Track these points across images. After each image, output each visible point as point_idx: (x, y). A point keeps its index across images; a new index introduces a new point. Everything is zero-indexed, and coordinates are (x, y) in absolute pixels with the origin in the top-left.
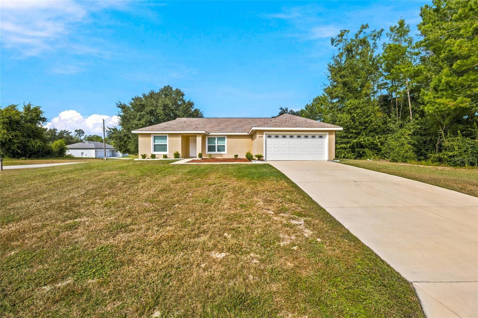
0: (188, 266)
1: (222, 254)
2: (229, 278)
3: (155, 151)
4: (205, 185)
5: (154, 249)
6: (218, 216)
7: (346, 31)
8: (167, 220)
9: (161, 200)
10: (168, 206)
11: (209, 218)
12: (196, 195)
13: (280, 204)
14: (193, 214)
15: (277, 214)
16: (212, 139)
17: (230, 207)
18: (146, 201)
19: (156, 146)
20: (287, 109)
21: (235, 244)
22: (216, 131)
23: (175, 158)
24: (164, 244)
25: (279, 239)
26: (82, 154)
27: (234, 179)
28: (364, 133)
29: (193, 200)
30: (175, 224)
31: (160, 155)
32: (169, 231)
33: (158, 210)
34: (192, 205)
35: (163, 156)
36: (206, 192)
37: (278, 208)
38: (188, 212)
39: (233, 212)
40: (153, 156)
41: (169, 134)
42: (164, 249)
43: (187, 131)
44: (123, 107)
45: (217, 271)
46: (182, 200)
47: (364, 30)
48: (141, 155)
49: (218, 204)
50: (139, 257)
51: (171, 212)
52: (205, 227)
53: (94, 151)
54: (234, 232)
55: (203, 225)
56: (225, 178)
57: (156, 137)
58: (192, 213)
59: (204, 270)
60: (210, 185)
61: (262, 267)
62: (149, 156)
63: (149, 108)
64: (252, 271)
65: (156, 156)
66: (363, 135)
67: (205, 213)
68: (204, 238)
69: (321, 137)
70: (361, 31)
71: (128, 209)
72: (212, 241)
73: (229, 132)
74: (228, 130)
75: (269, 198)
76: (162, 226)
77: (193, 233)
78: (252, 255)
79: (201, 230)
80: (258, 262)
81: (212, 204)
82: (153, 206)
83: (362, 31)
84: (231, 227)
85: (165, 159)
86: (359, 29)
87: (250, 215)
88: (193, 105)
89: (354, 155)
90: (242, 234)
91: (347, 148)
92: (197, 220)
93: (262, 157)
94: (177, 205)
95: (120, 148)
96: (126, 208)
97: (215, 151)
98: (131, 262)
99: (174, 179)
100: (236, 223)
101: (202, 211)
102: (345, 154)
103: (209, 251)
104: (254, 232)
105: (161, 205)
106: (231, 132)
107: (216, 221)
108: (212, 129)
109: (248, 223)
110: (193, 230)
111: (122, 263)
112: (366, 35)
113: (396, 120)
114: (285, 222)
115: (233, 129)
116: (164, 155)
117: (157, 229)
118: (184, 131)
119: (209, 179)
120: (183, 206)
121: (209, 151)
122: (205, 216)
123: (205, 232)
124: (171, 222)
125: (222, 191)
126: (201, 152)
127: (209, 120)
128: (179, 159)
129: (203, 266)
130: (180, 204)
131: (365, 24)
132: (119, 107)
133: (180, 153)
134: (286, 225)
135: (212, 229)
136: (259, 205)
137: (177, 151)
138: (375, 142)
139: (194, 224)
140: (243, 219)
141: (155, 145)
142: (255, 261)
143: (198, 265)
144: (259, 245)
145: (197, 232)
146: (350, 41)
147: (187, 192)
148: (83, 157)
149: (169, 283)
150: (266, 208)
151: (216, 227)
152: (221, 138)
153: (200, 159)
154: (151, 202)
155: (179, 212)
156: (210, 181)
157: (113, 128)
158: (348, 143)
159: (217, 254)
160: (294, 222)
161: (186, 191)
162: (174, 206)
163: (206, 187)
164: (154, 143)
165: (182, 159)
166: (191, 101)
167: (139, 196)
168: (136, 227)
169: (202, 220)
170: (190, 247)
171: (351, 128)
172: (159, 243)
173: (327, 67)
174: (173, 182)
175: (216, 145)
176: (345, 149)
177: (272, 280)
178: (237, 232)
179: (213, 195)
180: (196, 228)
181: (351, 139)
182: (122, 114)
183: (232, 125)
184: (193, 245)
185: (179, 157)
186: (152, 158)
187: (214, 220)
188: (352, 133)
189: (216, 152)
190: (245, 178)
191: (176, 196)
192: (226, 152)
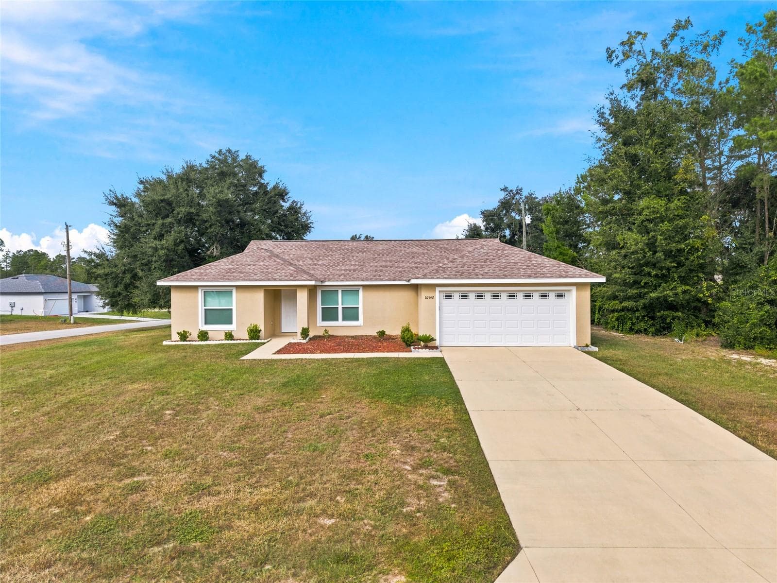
0: (293, 531)
1: (332, 520)
2: (337, 542)
3: (206, 323)
4: (313, 416)
5: (252, 515)
6: (331, 473)
7: (639, 33)
8: (260, 479)
9: (246, 446)
10: (257, 456)
11: (318, 475)
12: (298, 436)
13: (426, 454)
14: (296, 469)
15: (414, 469)
16: (329, 293)
17: (349, 458)
18: (223, 448)
19: (208, 312)
20: (521, 190)
21: (349, 509)
22: (340, 276)
23: (252, 338)
24: (262, 509)
25: (403, 504)
26: (13, 306)
27: (366, 401)
28: (676, 276)
29: (294, 447)
30: (272, 484)
31: (217, 331)
32: (266, 494)
33: (245, 463)
34: (294, 454)
35: (224, 334)
36: (315, 431)
37: (420, 460)
38: (288, 466)
39: (352, 467)
40: (204, 336)
41: (237, 287)
42: (263, 514)
43: (275, 280)
44: (121, 204)
45: (323, 536)
46: (278, 447)
47: (681, 33)
48: (178, 333)
49: (333, 454)
50: (238, 523)
51: (264, 467)
52: (312, 488)
53: (41, 298)
54: (348, 495)
55: (311, 485)
56: (350, 400)
57: (208, 292)
58: (294, 468)
59: (311, 535)
60: (321, 417)
61: (373, 533)
62: (195, 334)
63: (183, 210)
64: (362, 536)
65: (210, 335)
66: (673, 280)
67: (313, 468)
68: (311, 502)
69: (560, 296)
70: (673, 36)
71: (201, 462)
72: (321, 506)
73: (367, 279)
74: (364, 275)
75: (413, 443)
76: (255, 487)
77: (297, 496)
78: (366, 521)
79: (307, 492)
80: (370, 528)
81: (324, 453)
82: (236, 458)
83: (676, 35)
84: (347, 489)
85: (230, 342)
86: (670, 30)
87: (376, 472)
88: (287, 194)
89: (653, 325)
90: (358, 498)
91: (638, 310)
92: (301, 478)
93: (433, 340)
94: (271, 456)
95: (114, 300)
96: (198, 460)
97: (337, 320)
98: (229, 527)
99: (260, 402)
100: (354, 482)
101: (308, 465)
102: (633, 324)
103: (317, 517)
104: (375, 495)
105: (247, 455)
106: (371, 280)
107: (327, 480)
108: (331, 270)
109: (370, 483)
110: (296, 493)
111: (221, 528)
112: (687, 43)
113: (753, 244)
114: (421, 483)
115: (376, 271)
116: (226, 333)
117: (250, 490)
118: (269, 280)
119: (322, 402)
120: (280, 457)
121: (324, 319)
122: (313, 473)
123: (312, 495)
124: (266, 482)
125: (342, 428)
126: (306, 326)
127: (324, 245)
128: (259, 341)
129: (309, 531)
130: (274, 454)
131: (683, 18)
132: (112, 203)
133: (261, 327)
134: (420, 487)
135: (322, 491)
136: (393, 455)
137: (254, 323)
138: (702, 295)
139: (298, 485)
140: (365, 478)
141: (206, 310)
142: (367, 527)
143: (304, 531)
144: (376, 511)
145: (302, 495)
146: (649, 57)
147: (284, 432)
148: (14, 313)
149: (275, 546)
150: (402, 460)
151: (327, 488)
152: (352, 291)
153: (304, 341)
154: (232, 450)
155: (276, 466)
156: (321, 406)
157: (98, 252)
158: (640, 296)
159: (326, 520)
160: (435, 482)
161: (283, 428)
162: (268, 457)
163: (315, 420)
164: (205, 306)
165: (266, 341)
166: (281, 184)
167: (210, 440)
168: (222, 488)
169: (309, 478)
170: (294, 512)
171: (647, 264)
172: (257, 509)
173: (596, 116)
174: (257, 409)
175: (340, 307)
176: (632, 310)
177: (380, 544)
178: (353, 495)
179: (326, 437)
180: (301, 490)
181: (646, 290)
182: (118, 220)
183: (374, 260)
184: (298, 510)
185: (259, 336)
186: (202, 340)
187: (325, 478)
188: (649, 274)
189: (340, 322)
190: (384, 400)
191: (267, 438)
192: (360, 323)
